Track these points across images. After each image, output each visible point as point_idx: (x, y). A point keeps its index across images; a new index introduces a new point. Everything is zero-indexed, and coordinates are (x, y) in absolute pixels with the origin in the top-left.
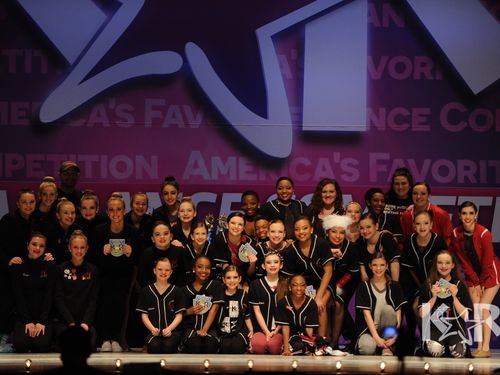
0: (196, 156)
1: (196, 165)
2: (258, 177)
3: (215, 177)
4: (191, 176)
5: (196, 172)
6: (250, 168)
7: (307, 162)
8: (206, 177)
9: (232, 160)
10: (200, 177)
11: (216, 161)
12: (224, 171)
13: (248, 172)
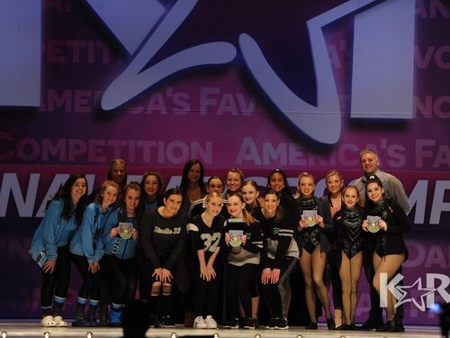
0: (248, 142)
1: (248, 151)
2: (308, 162)
3: (266, 162)
4: (244, 161)
5: (248, 157)
6: (300, 154)
7: (354, 148)
8: (258, 162)
9: (282, 146)
10: (252, 162)
11: (268, 147)
12: (275, 157)
13: (297, 158)
